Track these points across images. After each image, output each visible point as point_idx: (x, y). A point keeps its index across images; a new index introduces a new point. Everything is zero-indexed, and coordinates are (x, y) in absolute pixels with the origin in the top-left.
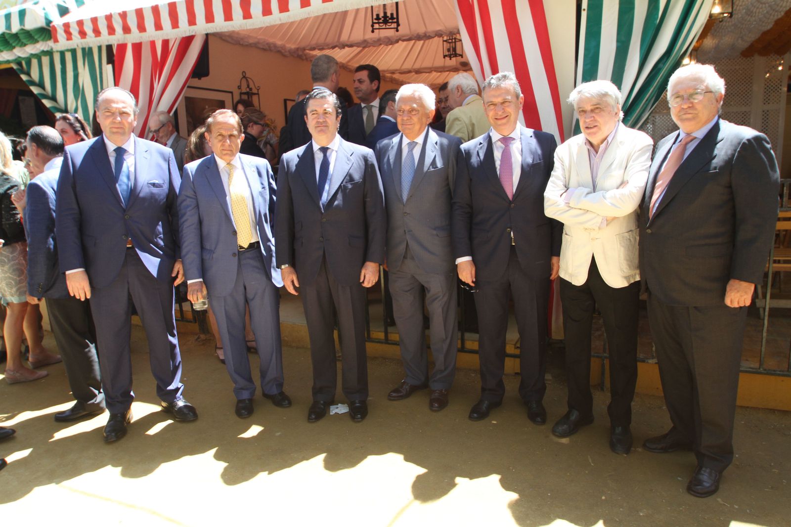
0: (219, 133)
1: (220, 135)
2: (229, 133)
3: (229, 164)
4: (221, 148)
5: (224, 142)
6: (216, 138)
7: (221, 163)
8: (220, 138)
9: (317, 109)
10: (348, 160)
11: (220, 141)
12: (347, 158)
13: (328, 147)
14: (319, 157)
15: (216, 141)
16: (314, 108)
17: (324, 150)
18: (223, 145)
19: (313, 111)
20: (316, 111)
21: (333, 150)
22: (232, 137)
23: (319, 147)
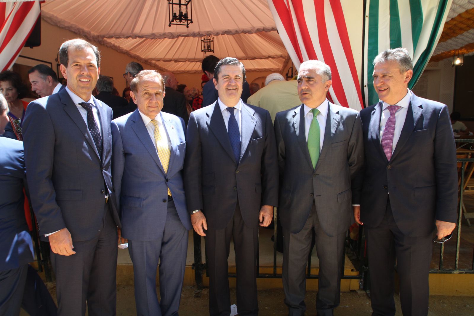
0: (145, 91)
1: (146, 93)
2: (155, 92)
3: (153, 120)
4: (147, 106)
5: (150, 100)
6: (143, 96)
7: (146, 119)
8: (147, 96)
9: (230, 75)
10: (252, 119)
11: (147, 99)
12: (251, 117)
13: (234, 107)
14: (226, 116)
15: (142, 99)
16: (227, 73)
17: (231, 110)
18: (150, 103)
19: (225, 76)
20: (228, 76)
21: (238, 110)
22: (158, 95)
23: (227, 107)
